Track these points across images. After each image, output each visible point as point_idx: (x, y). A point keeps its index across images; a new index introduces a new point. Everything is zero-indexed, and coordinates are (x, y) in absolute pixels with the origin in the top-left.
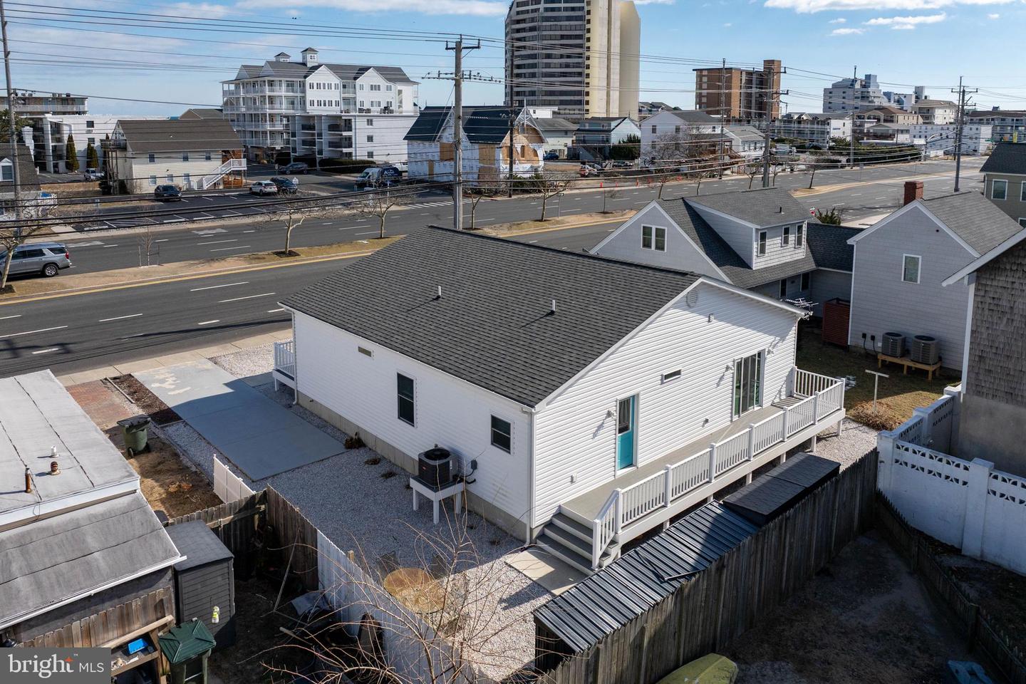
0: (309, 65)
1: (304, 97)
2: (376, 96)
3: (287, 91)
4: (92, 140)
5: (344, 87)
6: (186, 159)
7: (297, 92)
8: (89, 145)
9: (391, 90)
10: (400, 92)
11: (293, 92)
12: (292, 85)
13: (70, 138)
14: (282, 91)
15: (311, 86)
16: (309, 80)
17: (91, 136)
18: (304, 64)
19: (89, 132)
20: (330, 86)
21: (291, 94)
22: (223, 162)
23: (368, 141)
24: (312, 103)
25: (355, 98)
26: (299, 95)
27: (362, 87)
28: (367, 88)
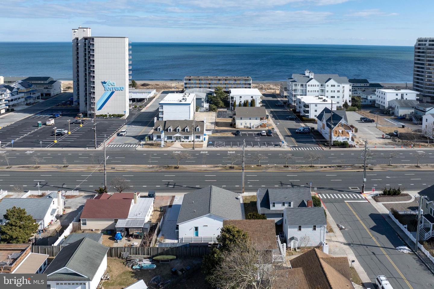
0: (310, 78)
1: (306, 90)
2: (333, 89)
3: (301, 87)
4: (241, 102)
5: (321, 85)
6: (250, 119)
7: (304, 87)
8: (240, 103)
9: (339, 86)
10: (343, 87)
11: (303, 87)
12: (303, 85)
13: (235, 101)
14: (299, 87)
15: (309, 86)
16: (308, 84)
17: (240, 100)
18: (309, 77)
19: (240, 99)
20: (315, 86)
21: (302, 88)
22: (261, 120)
23: (315, 111)
24: (309, 91)
25: (325, 89)
26: (304, 88)
27: (328, 86)
28: (330, 86)
